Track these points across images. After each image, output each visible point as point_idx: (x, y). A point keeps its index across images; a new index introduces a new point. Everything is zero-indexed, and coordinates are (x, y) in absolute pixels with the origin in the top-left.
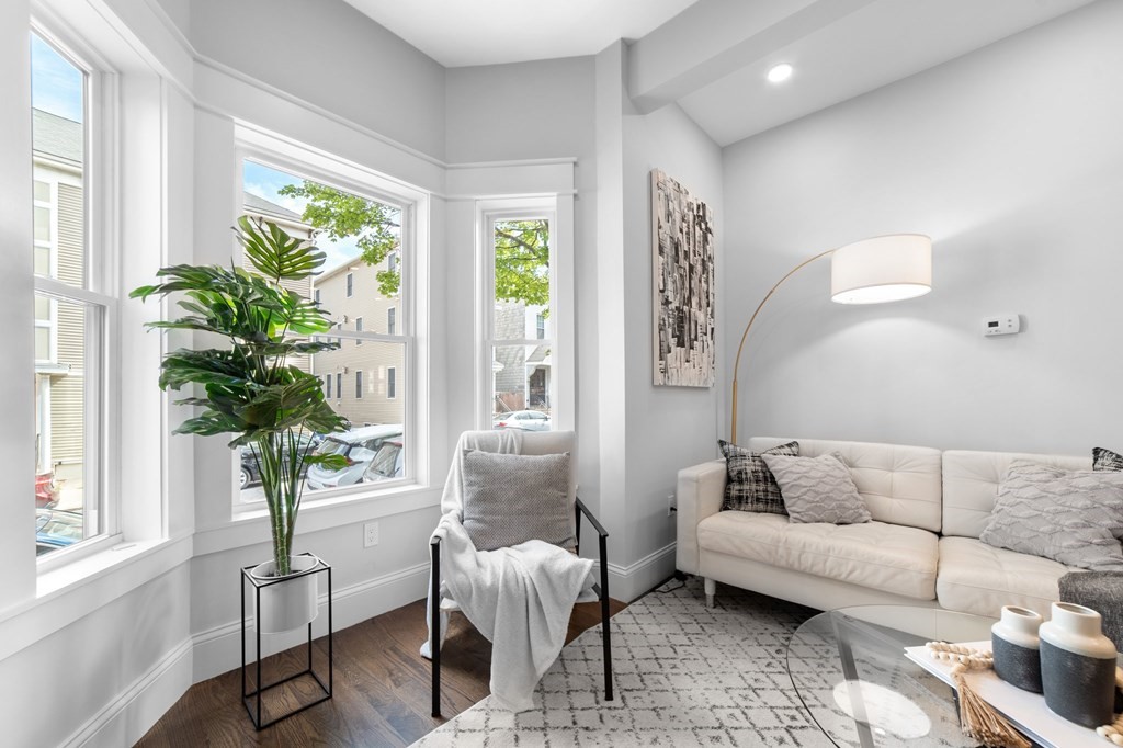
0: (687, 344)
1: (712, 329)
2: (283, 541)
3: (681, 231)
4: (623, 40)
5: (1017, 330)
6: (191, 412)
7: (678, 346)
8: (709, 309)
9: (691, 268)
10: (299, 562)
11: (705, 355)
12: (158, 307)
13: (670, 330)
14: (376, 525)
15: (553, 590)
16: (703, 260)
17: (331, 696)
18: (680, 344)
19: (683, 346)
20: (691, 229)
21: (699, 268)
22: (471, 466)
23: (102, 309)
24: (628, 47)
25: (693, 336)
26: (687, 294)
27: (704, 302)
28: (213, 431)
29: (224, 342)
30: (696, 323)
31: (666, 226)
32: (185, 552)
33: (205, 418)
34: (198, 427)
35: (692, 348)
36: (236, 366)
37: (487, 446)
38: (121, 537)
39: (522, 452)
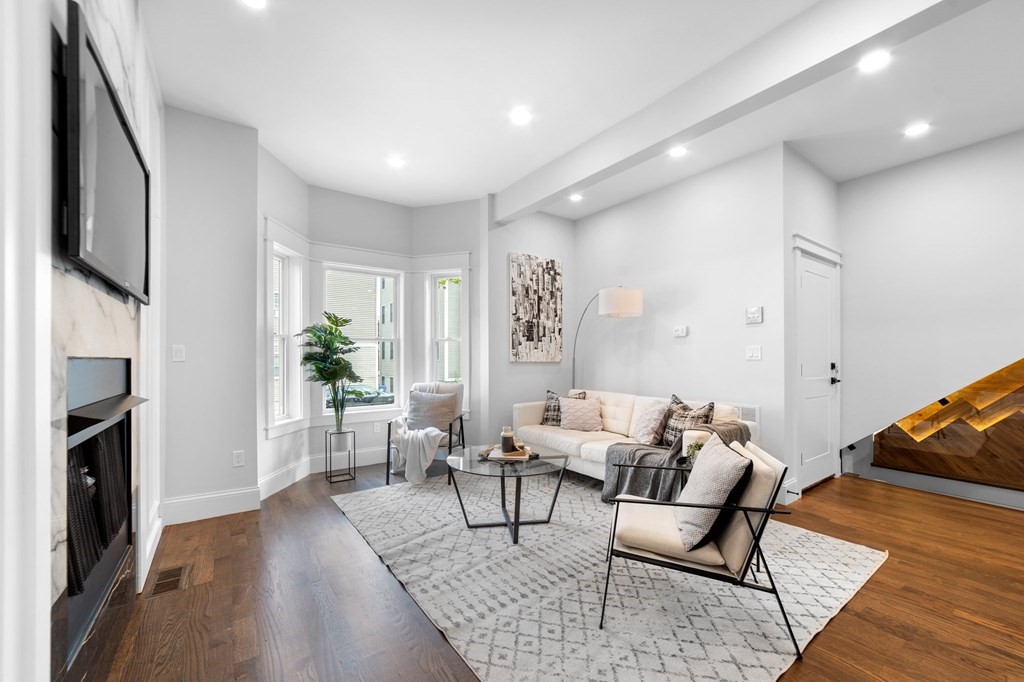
0: (536, 339)
1: (560, 330)
2: (339, 423)
3: (531, 280)
4: (490, 195)
5: (684, 334)
6: (309, 374)
7: (527, 340)
8: (557, 319)
9: (540, 298)
10: (344, 429)
11: (553, 345)
12: (300, 340)
13: (521, 334)
14: (378, 424)
15: (430, 443)
16: (552, 292)
17: (354, 479)
18: (530, 338)
19: (532, 340)
20: (541, 277)
21: (548, 297)
22: (413, 398)
23: (284, 339)
24: (492, 197)
25: (541, 334)
26: (536, 312)
27: (552, 315)
28: (317, 380)
29: (318, 350)
30: (544, 328)
31: (519, 281)
32: (307, 425)
33: (314, 376)
34: (311, 379)
35: (540, 340)
36: (323, 358)
37: (422, 390)
38: (289, 416)
39: (437, 393)
